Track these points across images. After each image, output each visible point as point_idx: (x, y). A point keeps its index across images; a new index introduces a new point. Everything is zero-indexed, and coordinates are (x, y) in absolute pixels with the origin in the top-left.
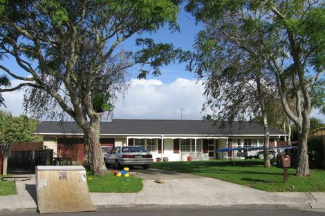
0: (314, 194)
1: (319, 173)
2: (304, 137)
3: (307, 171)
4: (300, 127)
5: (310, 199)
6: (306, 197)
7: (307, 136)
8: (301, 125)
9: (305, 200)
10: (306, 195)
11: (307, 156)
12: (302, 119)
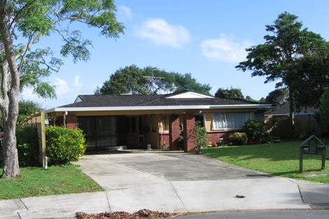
0: (25, 200)
1: (32, 172)
2: (11, 126)
3: (17, 170)
4: (6, 112)
5: (20, 208)
6: (14, 206)
7: (14, 123)
8: (7, 110)
9: (13, 210)
10: (16, 202)
11: (16, 151)
12: (8, 102)
